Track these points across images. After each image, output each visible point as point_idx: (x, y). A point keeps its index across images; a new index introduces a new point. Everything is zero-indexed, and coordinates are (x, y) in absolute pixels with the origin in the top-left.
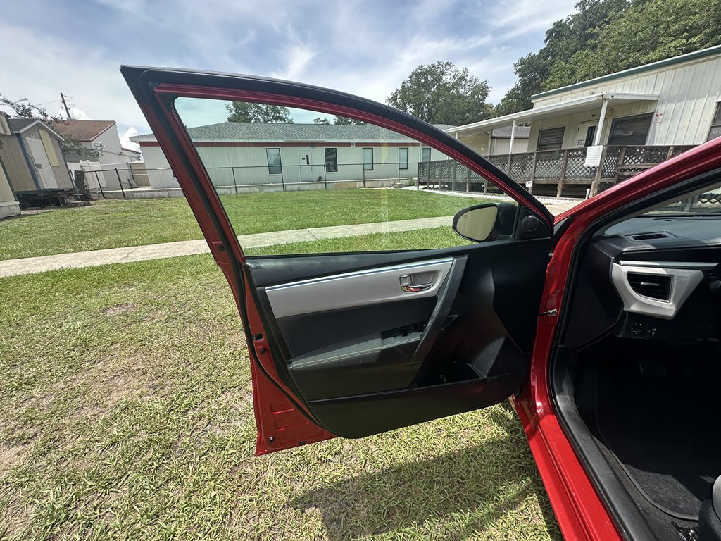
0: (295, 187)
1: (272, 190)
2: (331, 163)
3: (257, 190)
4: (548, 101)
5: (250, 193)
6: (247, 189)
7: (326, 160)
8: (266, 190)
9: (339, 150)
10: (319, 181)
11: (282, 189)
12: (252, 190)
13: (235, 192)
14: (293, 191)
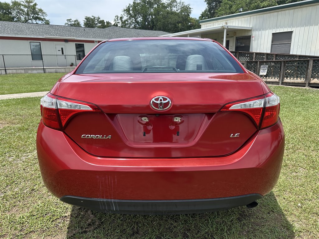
0: (53, 70)
1: (35, 72)
2: (81, 54)
3: (23, 71)
4: (208, 25)
5: (17, 73)
6: (14, 71)
7: (77, 51)
8: (30, 72)
9: (86, 45)
10: (71, 66)
11: (43, 71)
12: (19, 71)
13: (5, 73)
14: (51, 73)
